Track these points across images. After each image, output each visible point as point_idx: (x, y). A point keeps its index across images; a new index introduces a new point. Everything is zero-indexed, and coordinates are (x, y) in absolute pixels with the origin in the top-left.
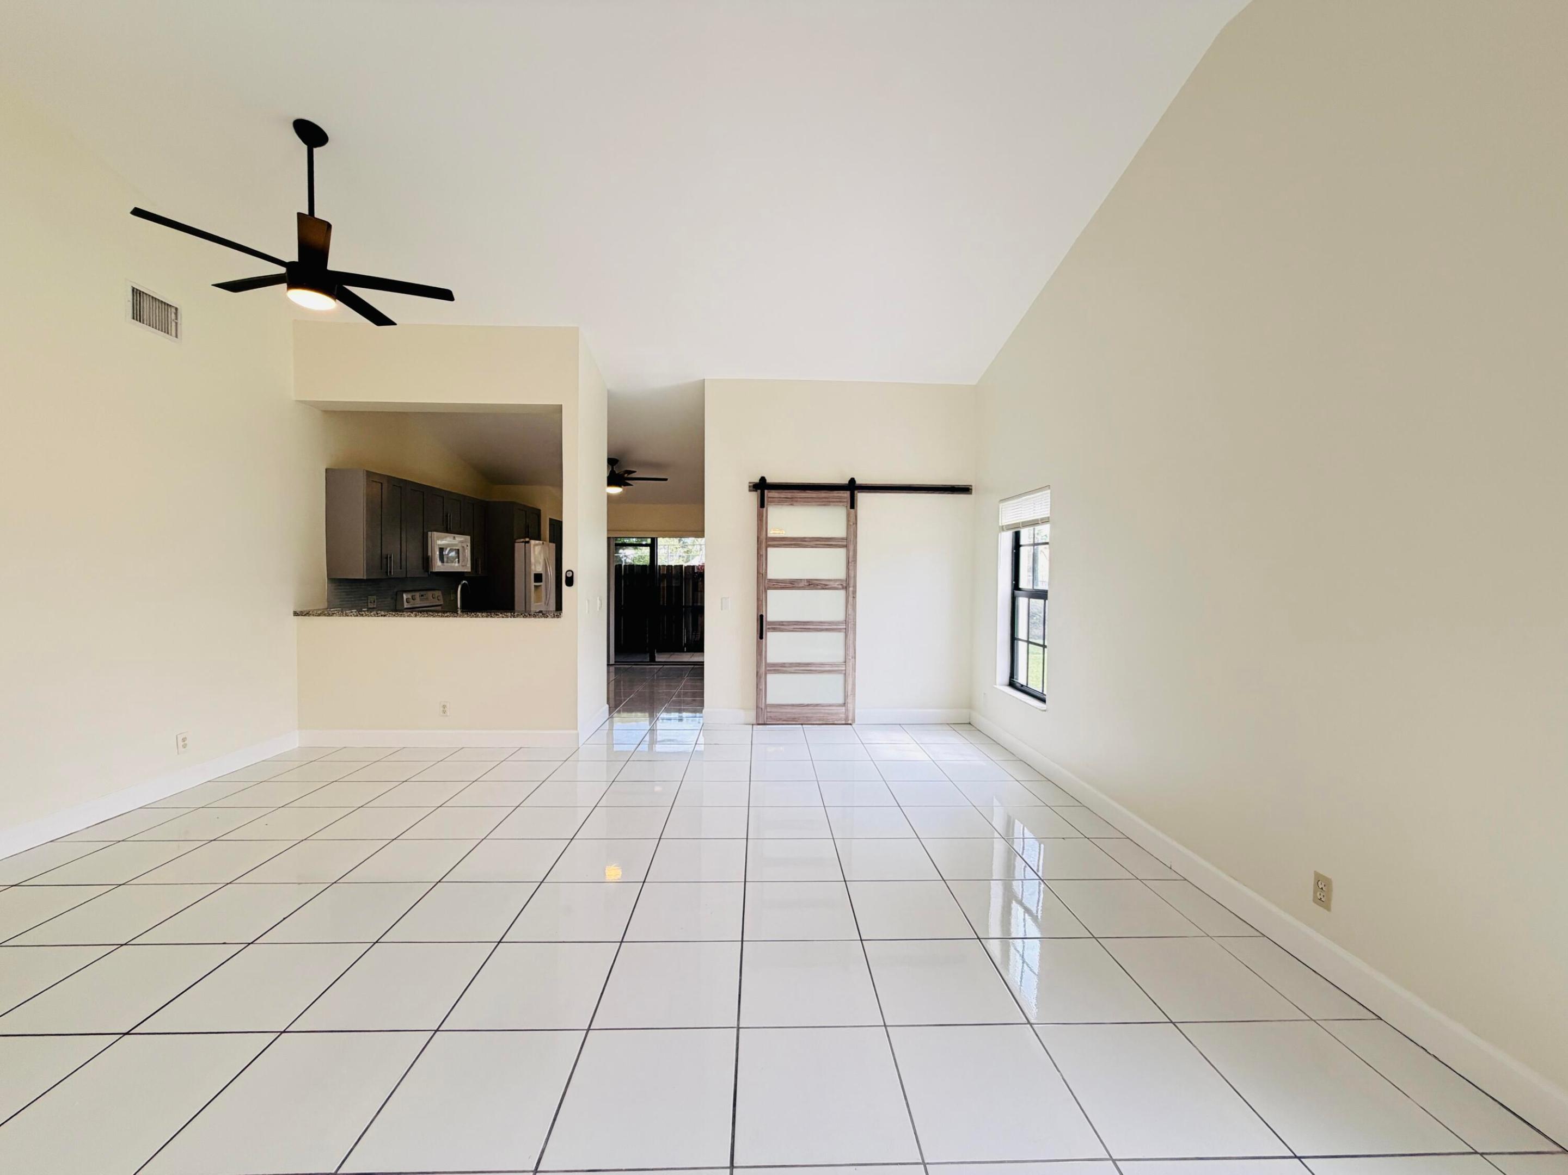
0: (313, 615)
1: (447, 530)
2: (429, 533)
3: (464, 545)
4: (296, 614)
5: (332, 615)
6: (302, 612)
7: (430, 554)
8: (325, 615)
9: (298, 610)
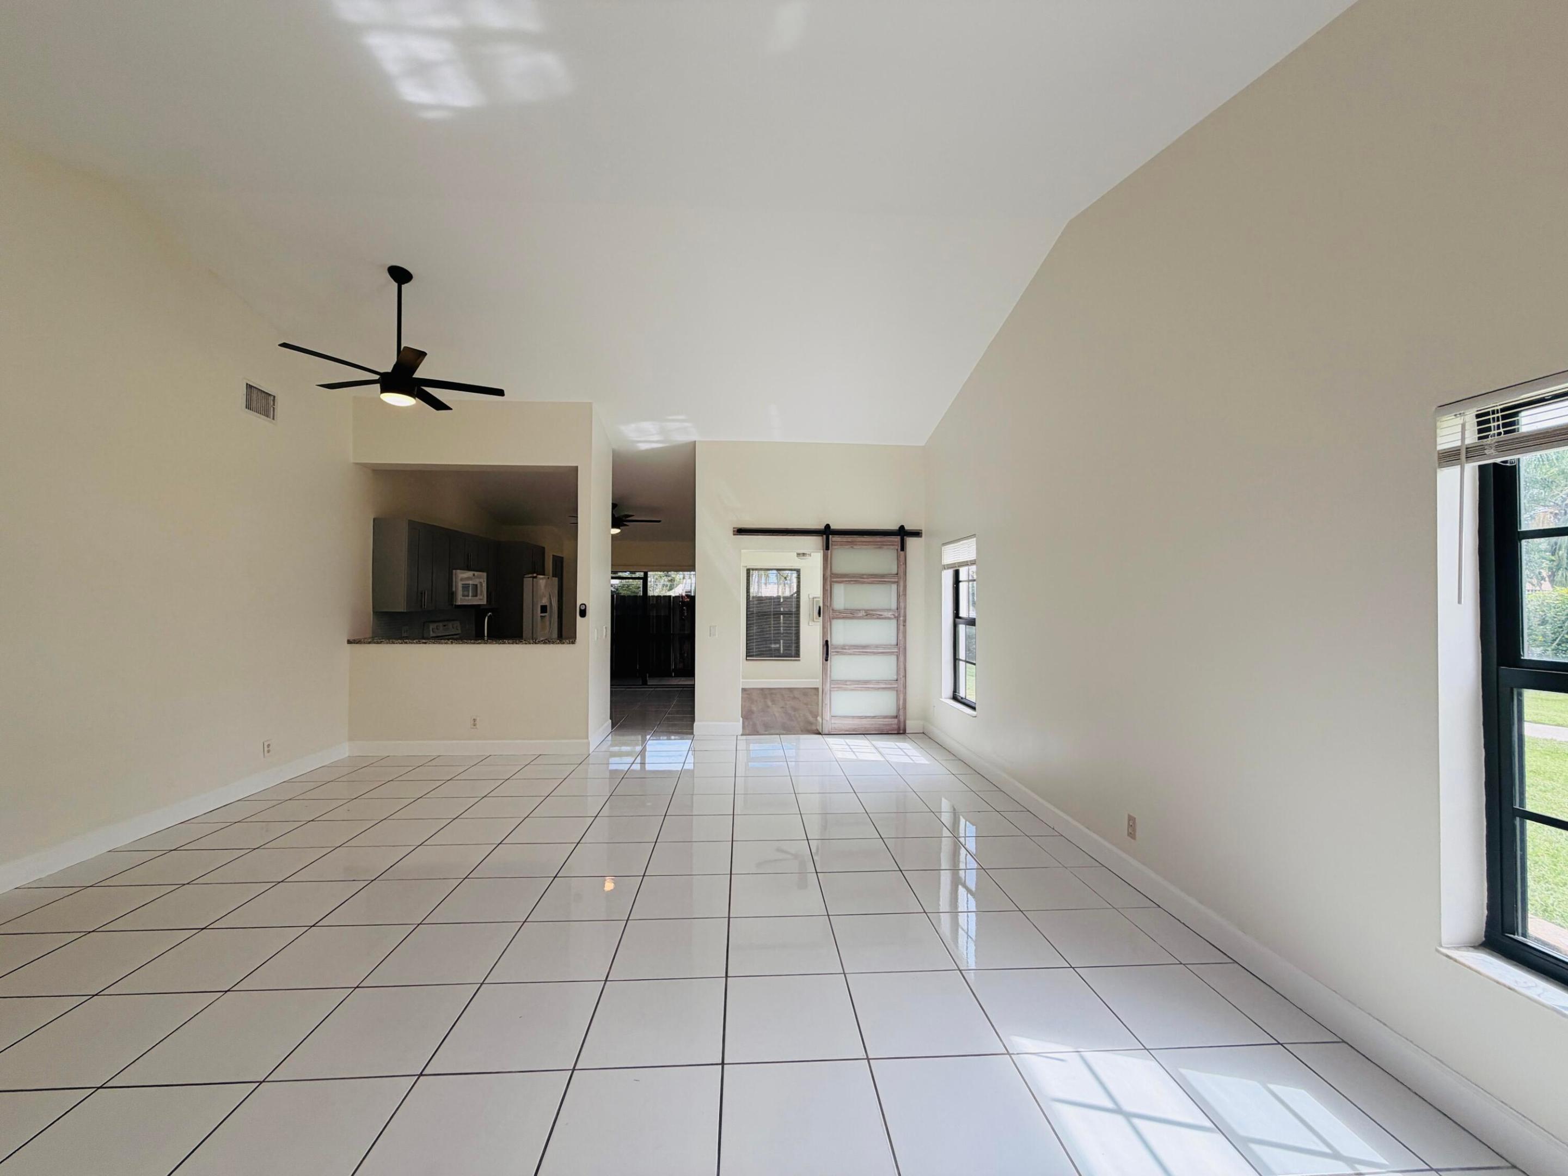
0: (364, 643)
1: (468, 568)
2: (454, 571)
3: (482, 580)
4: (349, 642)
5: (381, 643)
6: (354, 640)
7: (454, 589)
8: (375, 643)
9: (351, 638)
